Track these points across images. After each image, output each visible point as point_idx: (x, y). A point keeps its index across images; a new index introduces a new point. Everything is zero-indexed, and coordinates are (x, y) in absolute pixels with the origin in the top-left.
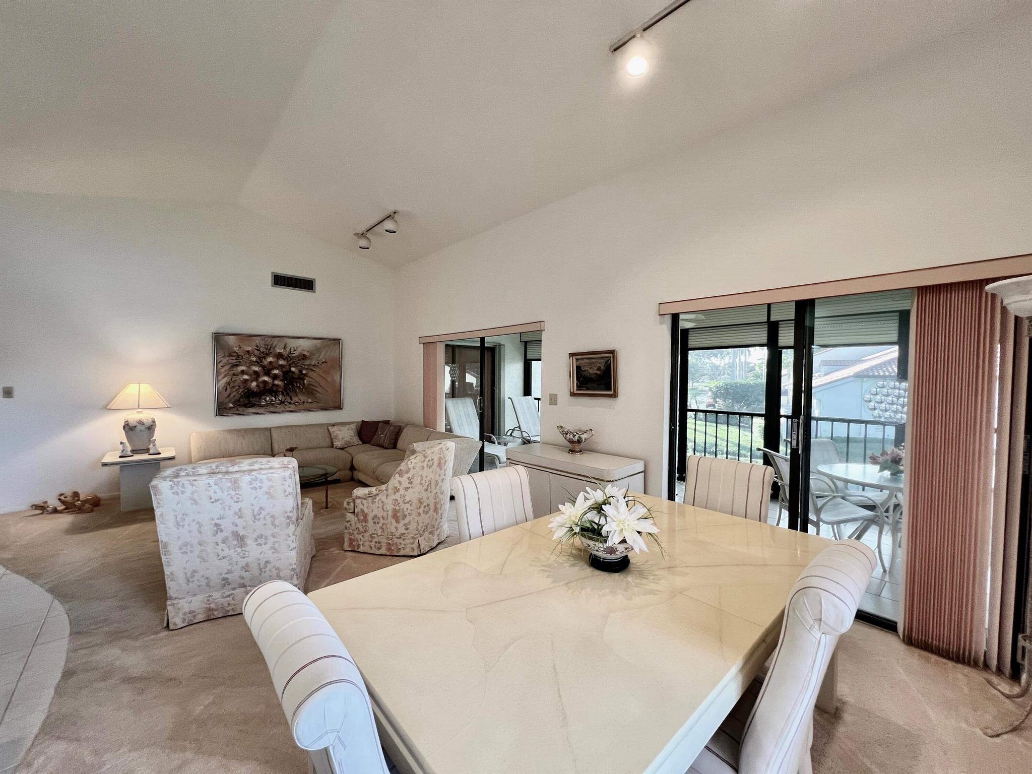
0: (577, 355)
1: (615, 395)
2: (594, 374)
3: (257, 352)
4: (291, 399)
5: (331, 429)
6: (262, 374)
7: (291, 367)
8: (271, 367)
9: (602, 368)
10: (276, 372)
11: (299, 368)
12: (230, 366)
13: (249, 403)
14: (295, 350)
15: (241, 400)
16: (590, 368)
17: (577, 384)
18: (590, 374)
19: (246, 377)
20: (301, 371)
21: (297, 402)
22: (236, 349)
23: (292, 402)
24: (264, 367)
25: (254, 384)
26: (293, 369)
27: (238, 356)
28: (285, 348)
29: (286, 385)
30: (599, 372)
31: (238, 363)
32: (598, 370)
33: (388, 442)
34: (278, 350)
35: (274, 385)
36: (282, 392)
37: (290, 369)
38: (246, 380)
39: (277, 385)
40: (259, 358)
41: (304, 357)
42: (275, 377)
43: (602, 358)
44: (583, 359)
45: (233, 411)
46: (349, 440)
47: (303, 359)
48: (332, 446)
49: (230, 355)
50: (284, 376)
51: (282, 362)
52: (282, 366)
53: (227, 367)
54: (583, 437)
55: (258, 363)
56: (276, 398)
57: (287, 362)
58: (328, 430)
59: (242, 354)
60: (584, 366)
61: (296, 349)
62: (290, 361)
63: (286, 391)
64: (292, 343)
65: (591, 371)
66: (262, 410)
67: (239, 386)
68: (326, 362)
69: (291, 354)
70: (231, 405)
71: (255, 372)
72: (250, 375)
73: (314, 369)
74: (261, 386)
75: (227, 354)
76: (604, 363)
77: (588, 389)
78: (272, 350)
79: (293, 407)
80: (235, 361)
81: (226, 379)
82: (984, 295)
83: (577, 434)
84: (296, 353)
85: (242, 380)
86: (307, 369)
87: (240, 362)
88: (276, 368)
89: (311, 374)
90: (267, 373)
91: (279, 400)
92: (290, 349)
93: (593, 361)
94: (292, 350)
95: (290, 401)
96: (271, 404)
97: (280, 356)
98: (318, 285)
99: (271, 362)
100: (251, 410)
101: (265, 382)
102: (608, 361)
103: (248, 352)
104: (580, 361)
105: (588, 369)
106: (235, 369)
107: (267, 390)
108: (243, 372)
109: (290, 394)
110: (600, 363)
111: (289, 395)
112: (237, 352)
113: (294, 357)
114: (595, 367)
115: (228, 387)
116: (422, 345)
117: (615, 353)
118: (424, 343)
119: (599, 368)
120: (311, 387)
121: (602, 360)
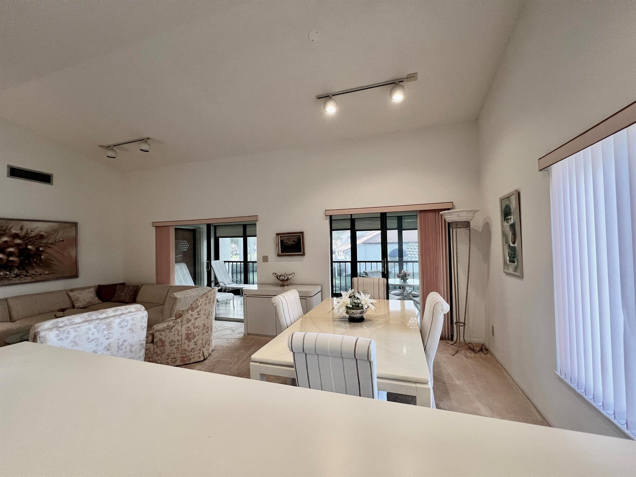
0: (281, 234)
1: (303, 255)
2: (291, 244)
4: (27, 272)
5: (71, 294)
7: (27, 245)
9: (296, 241)
10: (11, 249)
11: (36, 246)
14: (32, 231)
16: (289, 241)
17: (281, 250)
18: (289, 244)
20: (38, 249)
21: (34, 275)
23: (28, 275)
26: (29, 247)
28: (21, 229)
29: (22, 261)
30: (294, 243)
32: (293, 242)
33: (128, 298)
34: (14, 231)
35: (8, 261)
36: (17, 266)
37: (27, 248)
39: (12, 261)
41: (42, 237)
42: (11, 254)
43: (296, 236)
44: (284, 236)
46: (91, 300)
47: (40, 238)
48: (73, 307)
50: (20, 253)
51: (18, 241)
52: (18, 245)
54: (290, 277)
56: (10, 272)
57: (24, 241)
58: (68, 295)
60: (285, 240)
62: (26, 240)
63: (22, 266)
64: (29, 226)
65: (289, 243)
68: (63, 241)
69: (27, 234)
73: (51, 246)
76: (297, 239)
77: (288, 252)
78: (7, 231)
79: (29, 279)
82: (440, 215)
83: (287, 276)
84: (33, 234)
86: (44, 246)
88: (11, 247)
89: (48, 250)
91: (14, 274)
92: (27, 231)
93: (290, 237)
94: (29, 231)
95: (26, 274)
96: (5, 278)
97: (16, 236)
98: (55, 179)
102: (299, 238)
104: (282, 237)
105: (287, 241)
109: (27, 268)
110: (295, 238)
113: (30, 237)
114: (292, 240)
116: (154, 228)
117: (302, 233)
118: (156, 227)
119: (294, 241)
120: (48, 261)
121: (296, 237)
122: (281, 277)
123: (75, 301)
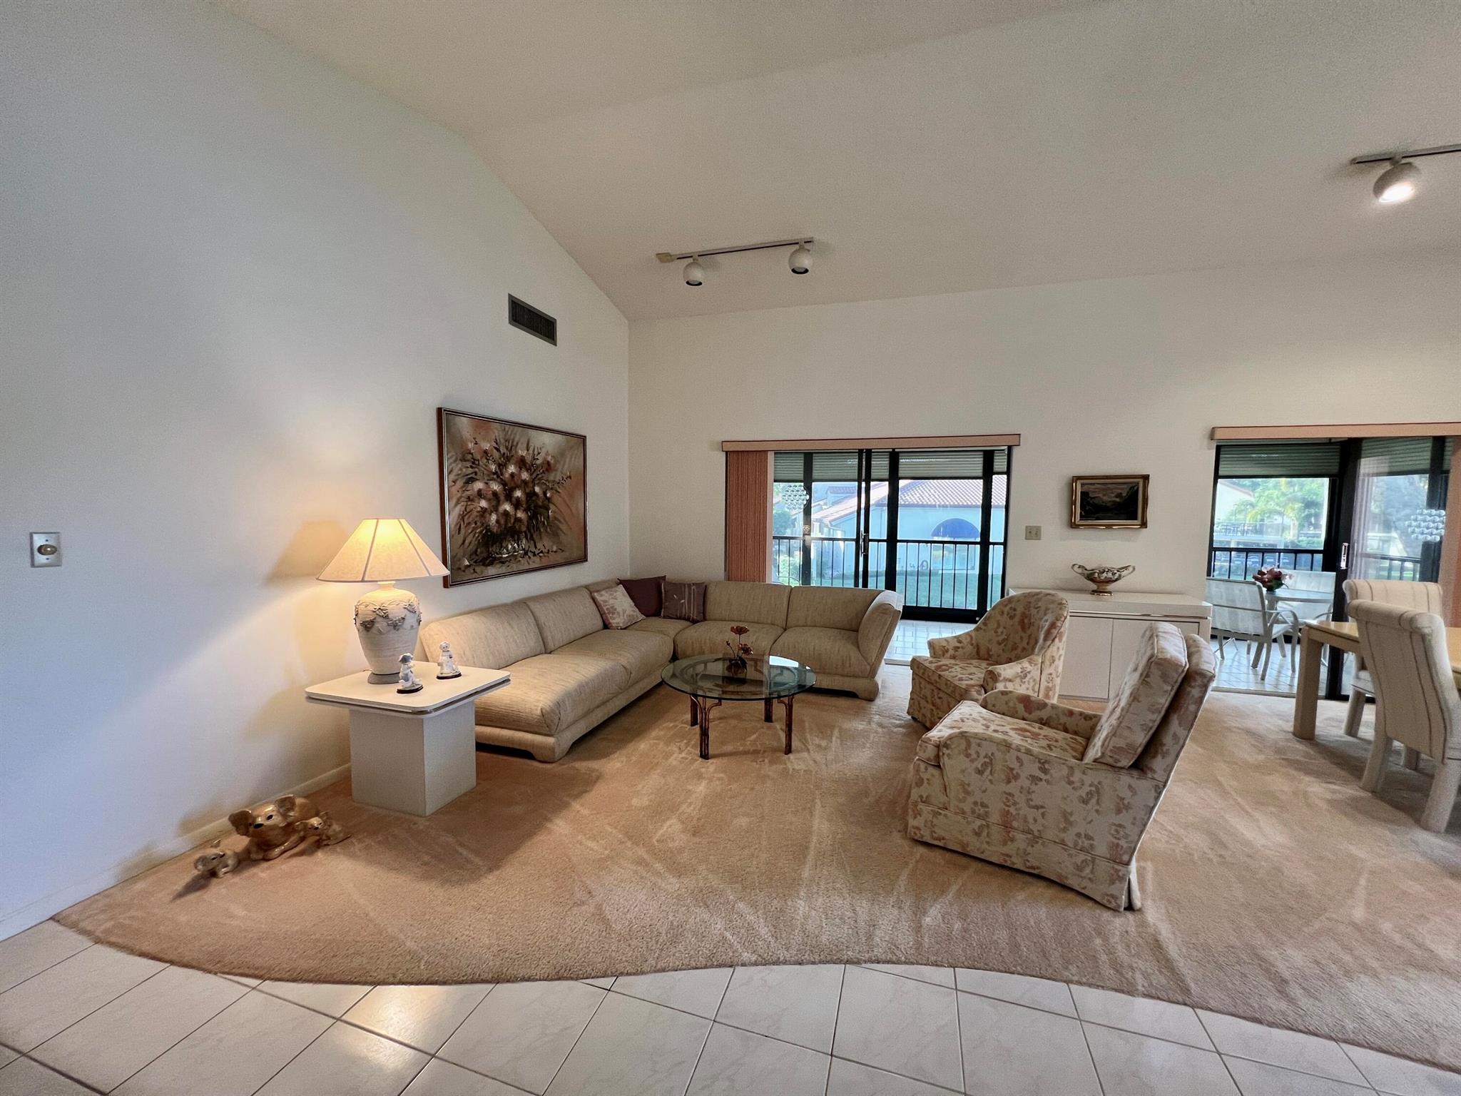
0: (1082, 479)
1: (1142, 525)
2: (1110, 501)
3: (496, 454)
4: (536, 547)
5: (602, 597)
6: (502, 498)
7: (535, 485)
8: (513, 485)
9: (1124, 495)
10: (518, 494)
11: (544, 487)
12: (464, 480)
13: (488, 557)
14: (539, 453)
15: (479, 550)
16: (1104, 495)
17: (1081, 513)
18: (1103, 502)
19: (483, 504)
20: (545, 494)
21: (542, 552)
22: (470, 445)
23: (536, 552)
24: (504, 484)
25: (494, 517)
26: (537, 489)
27: (474, 462)
28: (528, 447)
29: (530, 518)
30: (1118, 500)
31: (473, 475)
32: (1116, 497)
33: (695, 610)
34: (520, 452)
35: (516, 519)
36: (525, 532)
37: (534, 490)
38: (484, 510)
39: (519, 520)
40: (499, 465)
41: (548, 467)
42: (518, 504)
43: (1126, 483)
44: (1093, 484)
45: (469, 575)
46: (628, 614)
47: (547, 470)
48: (606, 626)
49: (463, 460)
50: (527, 502)
51: (524, 475)
52: (525, 482)
53: (460, 483)
55: (498, 475)
56: (518, 546)
57: (531, 475)
58: (594, 600)
59: (479, 458)
60: (1095, 492)
61: (540, 451)
62: (533, 473)
63: (530, 531)
64: (536, 440)
65: (1105, 498)
66: (503, 569)
67: (476, 524)
68: (570, 477)
69: (534, 458)
70: (467, 563)
71: (495, 494)
72: (488, 500)
73: (559, 490)
74: (502, 522)
75: (460, 456)
76: (1128, 489)
77: (1099, 519)
78: (513, 451)
79: (536, 562)
80: (470, 470)
81: (459, 506)
84: (540, 459)
85: (479, 509)
86: (552, 489)
87: (476, 473)
88: (518, 487)
89: (556, 499)
90: (509, 497)
91: (523, 549)
92: (534, 450)
93: (1109, 486)
94: (536, 453)
95: (534, 550)
96: (513, 557)
97: (522, 463)
98: (559, 332)
99: (512, 475)
100: (492, 571)
101: (506, 513)
102: (1132, 488)
103: (486, 452)
104: (1087, 486)
105: (1100, 495)
106: (470, 487)
107: (510, 531)
108: (480, 494)
109: (534, 536)
110: (1123, 489)
111: (533, 540)
112: (472, 451)
113: (538, 466)
114: (1112, 493)
115: (462, 525)
116: (724, 455)
117: (1146, 478)
118: (727, 452)
119: (1119, 495)
120: (556, 522)
121: (1125, 486)
122: (1105, 574)
123: (609, 613)
